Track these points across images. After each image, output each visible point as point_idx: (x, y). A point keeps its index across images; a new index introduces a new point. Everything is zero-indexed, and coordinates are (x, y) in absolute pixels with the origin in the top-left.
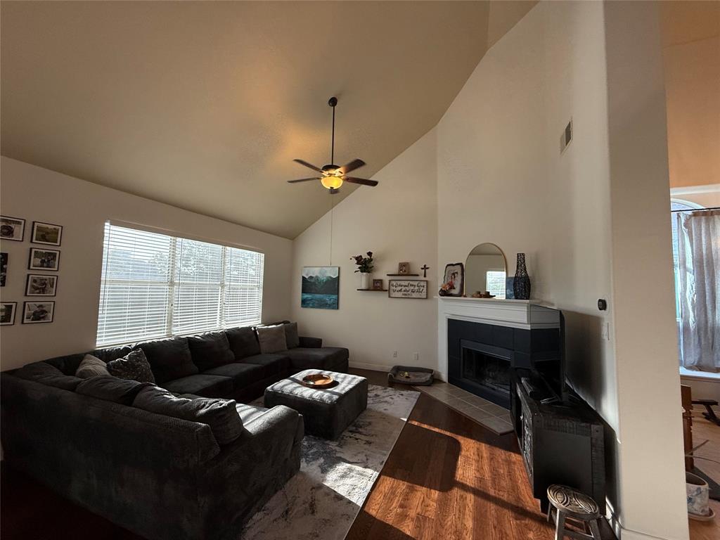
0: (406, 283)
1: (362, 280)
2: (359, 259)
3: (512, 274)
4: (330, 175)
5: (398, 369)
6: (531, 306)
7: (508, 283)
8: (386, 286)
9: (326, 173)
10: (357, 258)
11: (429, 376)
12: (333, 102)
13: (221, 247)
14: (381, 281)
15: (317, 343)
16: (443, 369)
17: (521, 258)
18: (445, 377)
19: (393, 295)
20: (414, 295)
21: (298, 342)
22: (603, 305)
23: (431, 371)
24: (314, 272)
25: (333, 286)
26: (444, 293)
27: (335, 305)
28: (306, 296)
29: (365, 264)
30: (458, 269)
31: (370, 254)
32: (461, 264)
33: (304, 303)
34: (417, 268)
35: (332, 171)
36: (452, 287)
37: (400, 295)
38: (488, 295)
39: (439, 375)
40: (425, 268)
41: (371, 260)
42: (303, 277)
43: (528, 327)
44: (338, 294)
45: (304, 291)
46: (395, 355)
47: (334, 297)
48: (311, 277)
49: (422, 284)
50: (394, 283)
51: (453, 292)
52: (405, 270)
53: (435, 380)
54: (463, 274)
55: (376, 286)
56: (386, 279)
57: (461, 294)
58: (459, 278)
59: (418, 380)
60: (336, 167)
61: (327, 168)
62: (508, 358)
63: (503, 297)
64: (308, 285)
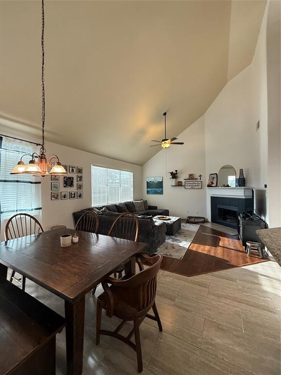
0: (192, 182)
1: (173, 182)
2: (172, 173)
3: (238, 177)
4: (165, 143)
5: (190, 217)
6: (245, 189)
7: (236, 181)
8: (183, 184)
9: (163, 142)
10: (171, 173)
11: (203, 220)
12: (165, 114)
13: (119, 171)
14: (181, 182)
15: (156, 208)
16: (209, 217)
17: (241, 171)
18: (210, 220)
19: (186, 187)
20: (196, 187)
21: (148, 208)
22: (266, 186)
23: (204, 218)
24: (152, 179)
25: (160, 185)
26: (209, 186)
27: (161, 193)
28: (149, 189)
29: (174, 175)
30: (215, 176)
31: (176, 171)
32: (216, 174)
33: (148, 192)
34: (197, 176)
35: (166, 141)
36: (213, 183)
37: (190, 187)
38: (228, 186)
39: (207, 219)
40: (200, 176)
41: (177, 173)
42: (147, 182)
43: (244, 197)
44: (162, 188)
45: (147, 188)
46: (188, 212)
47: (161, 189)
48: (151, 182)
49: (199, 182)
50: (187, 183)
51: (213, 185)
52: (191, 177)
53: (205, 221)
54: (217, 178)
55: (179, 184)
56: (183, 181)
57: (216, 186)
58: (215, 179)
59: (199, 221)
60: (167, 140)
61: (163, 140)
62: (236, 210)
63: (235, 186)
64: (149, 185)
